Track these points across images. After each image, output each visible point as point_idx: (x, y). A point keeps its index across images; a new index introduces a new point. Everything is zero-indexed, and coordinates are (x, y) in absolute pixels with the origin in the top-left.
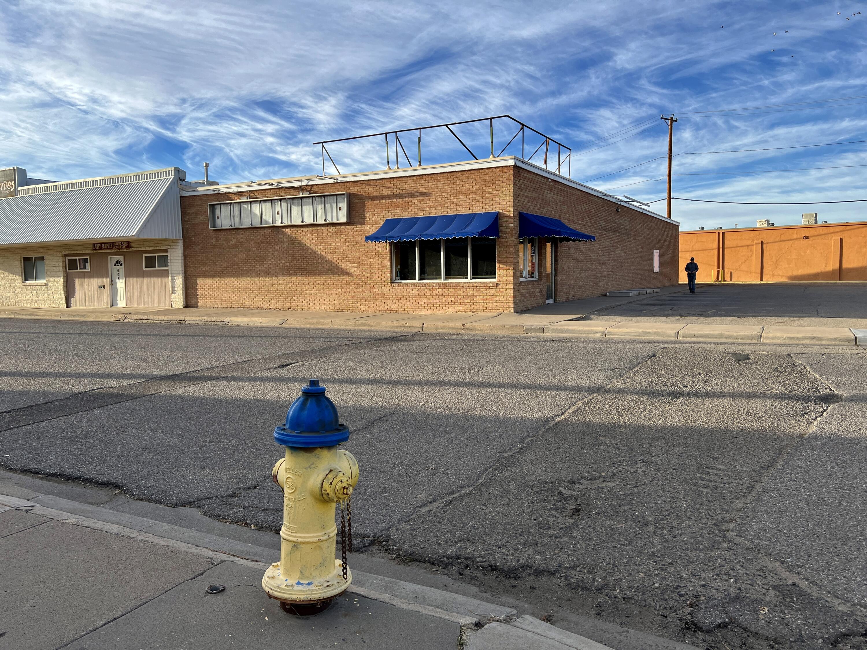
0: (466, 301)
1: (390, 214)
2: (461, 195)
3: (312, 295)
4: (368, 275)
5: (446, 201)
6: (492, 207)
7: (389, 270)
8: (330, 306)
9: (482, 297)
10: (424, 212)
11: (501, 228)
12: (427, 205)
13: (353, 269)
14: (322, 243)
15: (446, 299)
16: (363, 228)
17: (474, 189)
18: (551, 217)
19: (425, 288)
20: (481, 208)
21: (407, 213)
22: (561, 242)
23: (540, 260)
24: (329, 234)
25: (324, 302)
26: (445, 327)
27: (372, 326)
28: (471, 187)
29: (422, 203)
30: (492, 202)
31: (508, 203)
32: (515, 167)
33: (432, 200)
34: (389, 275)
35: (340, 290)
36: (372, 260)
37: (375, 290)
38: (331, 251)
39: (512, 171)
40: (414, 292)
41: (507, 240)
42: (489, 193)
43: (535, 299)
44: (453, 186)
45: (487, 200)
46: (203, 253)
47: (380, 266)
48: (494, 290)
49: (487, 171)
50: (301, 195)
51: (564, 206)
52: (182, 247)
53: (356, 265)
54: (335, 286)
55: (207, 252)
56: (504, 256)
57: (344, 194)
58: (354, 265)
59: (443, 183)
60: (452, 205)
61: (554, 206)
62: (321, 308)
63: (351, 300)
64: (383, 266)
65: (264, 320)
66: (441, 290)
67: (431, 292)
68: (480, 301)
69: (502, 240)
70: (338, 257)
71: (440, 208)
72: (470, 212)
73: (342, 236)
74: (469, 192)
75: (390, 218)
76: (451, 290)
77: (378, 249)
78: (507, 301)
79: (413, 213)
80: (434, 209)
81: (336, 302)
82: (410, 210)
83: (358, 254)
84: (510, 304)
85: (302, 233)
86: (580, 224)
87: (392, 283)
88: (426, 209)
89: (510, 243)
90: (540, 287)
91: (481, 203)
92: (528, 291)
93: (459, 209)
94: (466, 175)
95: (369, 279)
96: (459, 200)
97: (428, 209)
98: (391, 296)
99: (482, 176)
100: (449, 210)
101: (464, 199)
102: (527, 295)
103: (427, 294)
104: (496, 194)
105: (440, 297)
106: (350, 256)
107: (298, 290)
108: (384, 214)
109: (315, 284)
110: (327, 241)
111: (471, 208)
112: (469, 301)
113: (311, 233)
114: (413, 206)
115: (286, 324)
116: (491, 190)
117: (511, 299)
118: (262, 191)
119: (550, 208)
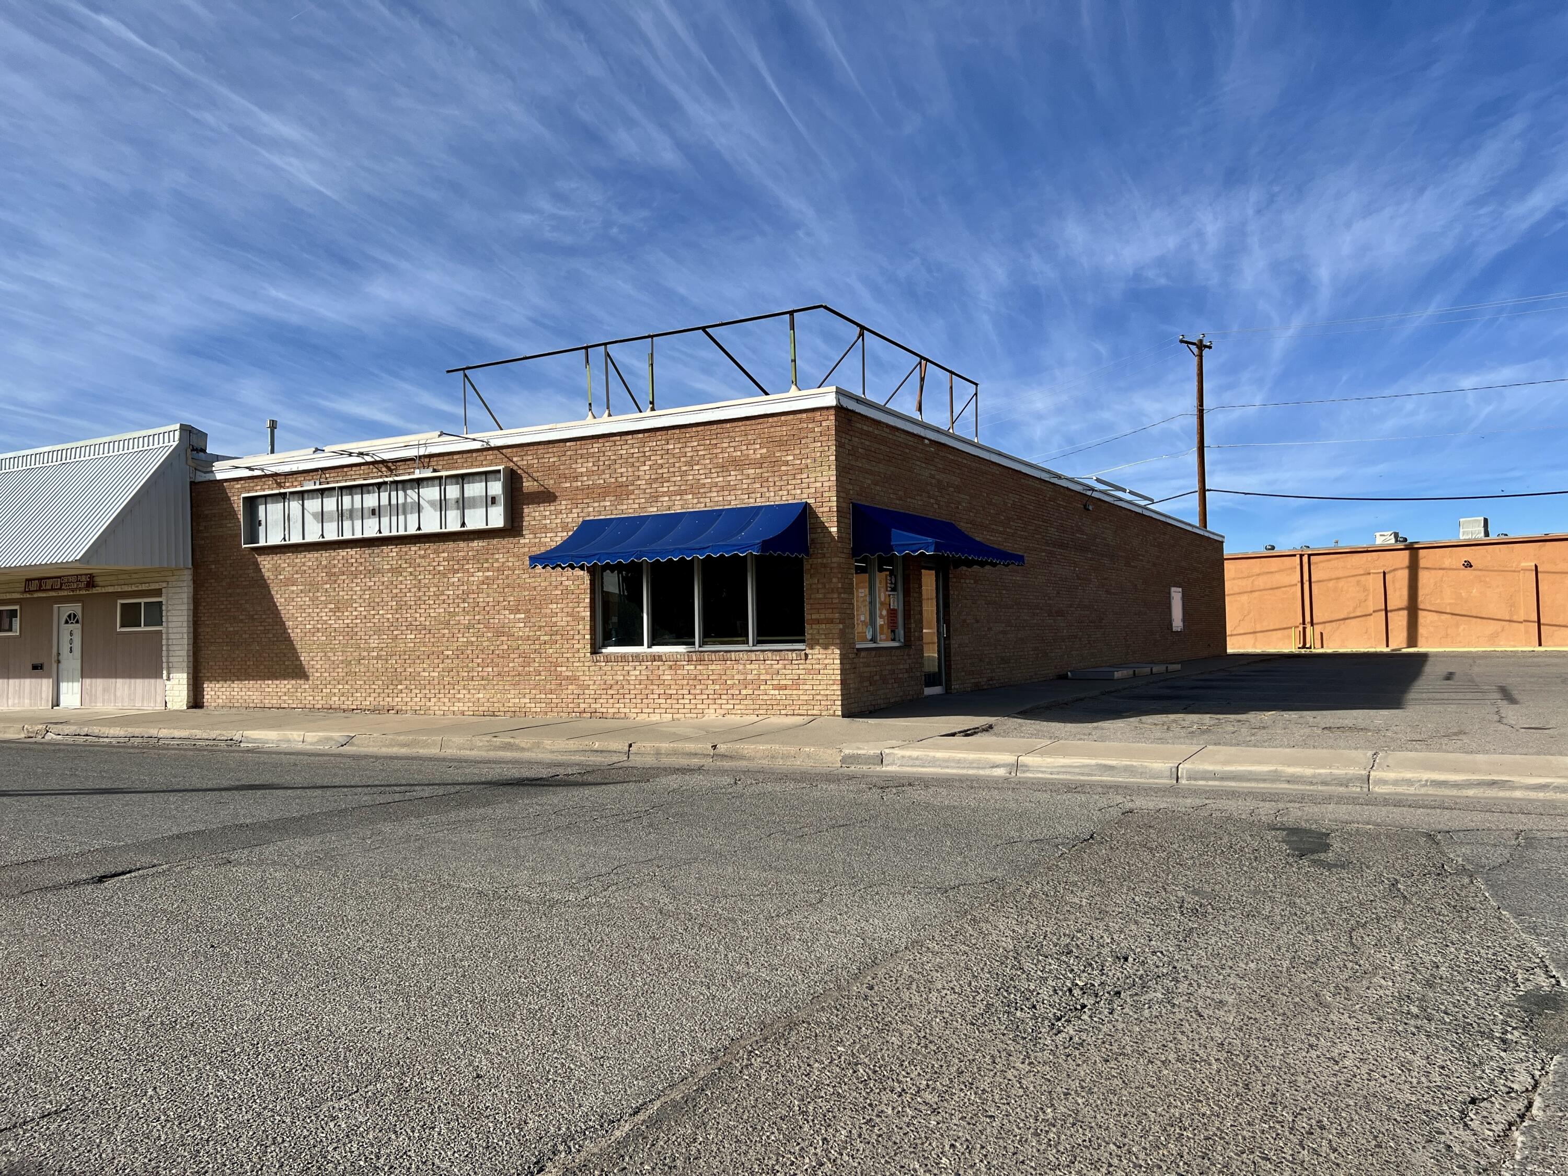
0: (744, 692)
1: (591, 509)
2: (731, 468)
3: (436, 682)
4: (546, 638)
5: (702, 481)
6: (793, 492)
7: (588, 627)
8: (471, 704)
9: (775, 682)
10: (659, 504)
11: (813, 536)
12: (666, 489)
13: (517, 625)
14: (457, 571)
15: (704, 687)
16: (537, 540)
17: (759, 456)
18: (930, 516)
19: (659, 663)
20: (772, 494)
21: (625, 507)
22: (956, 567)
23: (907, 604)
24: (470, 553)
25: (458, 696)
26: (675, 753)
27: (523, 749)
28: (752, 452)
29: (654, 486)
30: (794, 482)
31: (826, 484)
32: (839, 410)
33: (674, 479)
34: (588, 637)
35: (490, 669)
36: (555, 606)
37: (559, 669)
38: (475, 587)
39: (833, 417)
40: (637, 673)
41: (825, 561)
42: (787, 463)
43: (896, 685)
44: (715, 451)
45: (784, 478)
46: (231, 595)
47: (569, 619)
48: (801, 667)
49: (783, 418)
50: (417, 474)
51: (962, 496)
52: (191, 583)
53: (523, 616)
54: (479, 661)
55: (239, 594)
56: (821, 596)
57: (499, 471)
58: (518, 616)
59: (696, 444)
60: (714, 489)
61: (937, 494)
62: (451, 708)
63: (512, 692)
64: (578, 619)
65: (311, 737)
66: (692, 667)
67: (673, 672)
68: (772, 692)
69: (815, 561)
70: (487, 600)
71: (690, 496)
72: (751, 503)
73: (497, 556)
74: (747, 462)
75: (592, 518)
76: (714, 667)
77: (567, 583)
78: (828, 692)
79: (637, 506)
80: (678, 498)
81: (481, 696)
82: (631, 501)
83: (527, 593)
84: (835, 698)
85: (418, 552)
86: (1000, 533)
87: (592, 653)
88: (661, 499)
89: (831, 568)
90: (908, 661)
91: (772, 484)
92: (878, 669)
93: (729, 498)
94: (743, 428)
95: (547, 646)
96: (729, 478)
97: (667, 499)
98: (591, 683)
99: (772, 430)
100: (708, 500)
101: (739, 477)
102: (877, 678)
103: (665, 677)
104: (802, 466)
105: (691, 682)
106: (512, 598)
107: (409, 670)
108: (579, 510)
109: (441, 657)
110: (467, 567)
111: (753, 495)
112: (750, 692)
113: (437, 552)
114: (636, 492)
115: (353, 745)
116: (790, 458)
117: (835, 687)
118: (345, 470)
119: (929, 497)
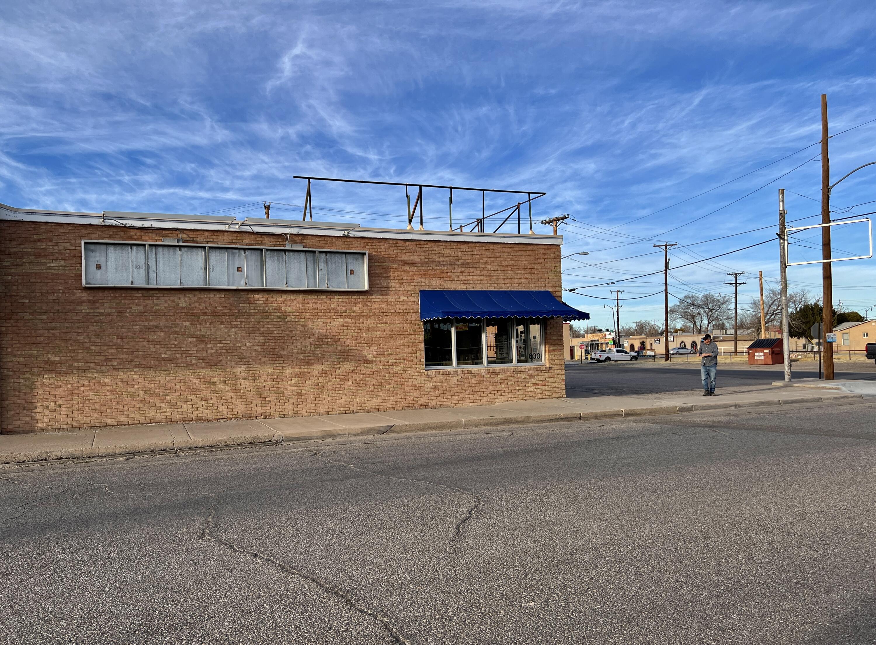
0: (517, 388)
1: (424, 284)
2: (509, 269)
3: (303, 393)
4: (393, 361)
5: (492, 275)
6: (541, 285)
7: (423, 354)
9: (534, 382)
12: (471, 277)
13: (371, 353)
14: (321, 317)
15: (495, 387)
17: (523, 265)
20: (531, 285)
24: (332, 306)
25: (324, 402)
28: (520, 262)
29: (464, 274)
30: (541, 280)
31: (557, 283)
33: (476, 272)
34: (422, 360)
35: (351, 383)
36: (399, 341)
37: (403, 380)
38: (336, 328)
44: (500, 259)
45: (537, 277)
47: (409, 349)
48: (546, 374)
50: (287, 247)
53: (376, 348)
55: (66, 328)
56: (555, 338)
57: (364, 254)
58: (372, 348)
60: (499, 280)
64: (415, 349)
66: (488, 376)
68: (532, 387)
70: (347, 337)
71: (486, 282)
73: (355, 309)
74: (518, 267)
78: (559, 386)
80: (479, 282)
82: (449, 282)
84: (563, 388)
87: (427, 370)
88: (469, 282)
91: (530, 280)
93: (508, 285)
94: (515, 249)
95: (394, 367)
98: (425, 388)
99: (531, 252)
100: (496, 285)
101: (512, 275)
104: (546, 273)
106: (367, 336)
108: (415, 284)
109: (307, 376)
110: (330, 314)
111: (521, 285)
112: (521, 388)
114: (453, 277)
116: (539, 268)
117: (563, 383)
